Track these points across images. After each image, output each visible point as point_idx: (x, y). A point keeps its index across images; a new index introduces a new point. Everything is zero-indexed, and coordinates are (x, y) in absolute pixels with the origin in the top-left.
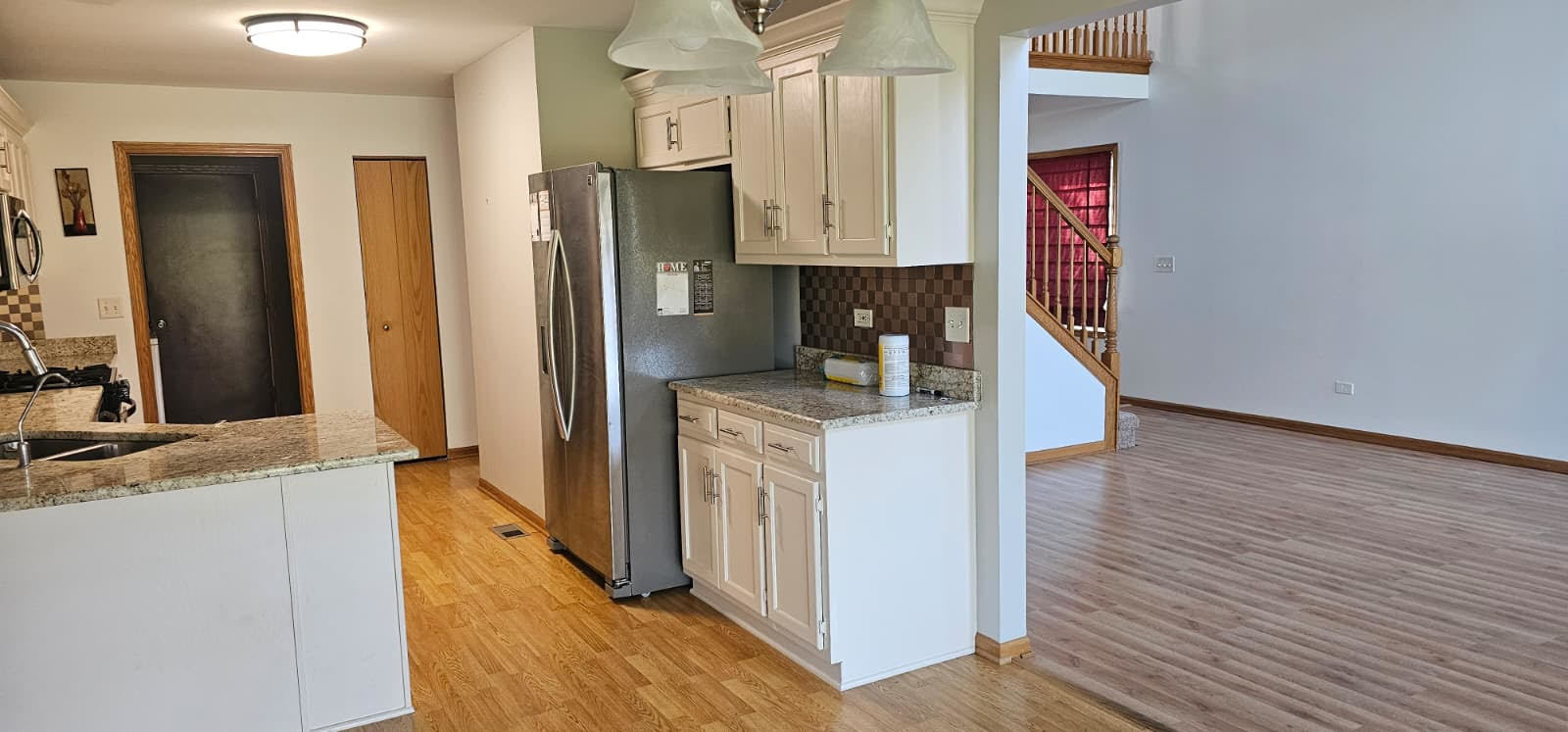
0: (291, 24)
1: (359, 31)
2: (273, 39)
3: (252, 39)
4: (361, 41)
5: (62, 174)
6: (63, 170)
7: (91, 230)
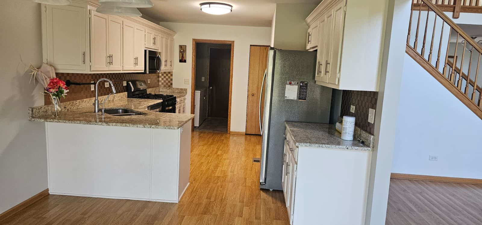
0: (208, 5)
1: (230, 8)
2: (206, 9)
3: (202, 9)
4: (230, 10)
5: (181, 47)
6: (181, 46)
7: (185, 61)
